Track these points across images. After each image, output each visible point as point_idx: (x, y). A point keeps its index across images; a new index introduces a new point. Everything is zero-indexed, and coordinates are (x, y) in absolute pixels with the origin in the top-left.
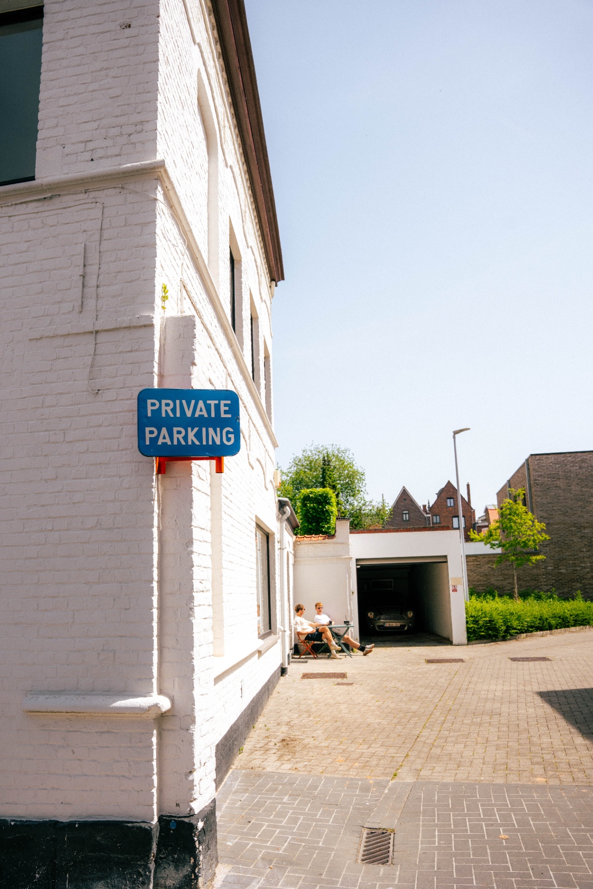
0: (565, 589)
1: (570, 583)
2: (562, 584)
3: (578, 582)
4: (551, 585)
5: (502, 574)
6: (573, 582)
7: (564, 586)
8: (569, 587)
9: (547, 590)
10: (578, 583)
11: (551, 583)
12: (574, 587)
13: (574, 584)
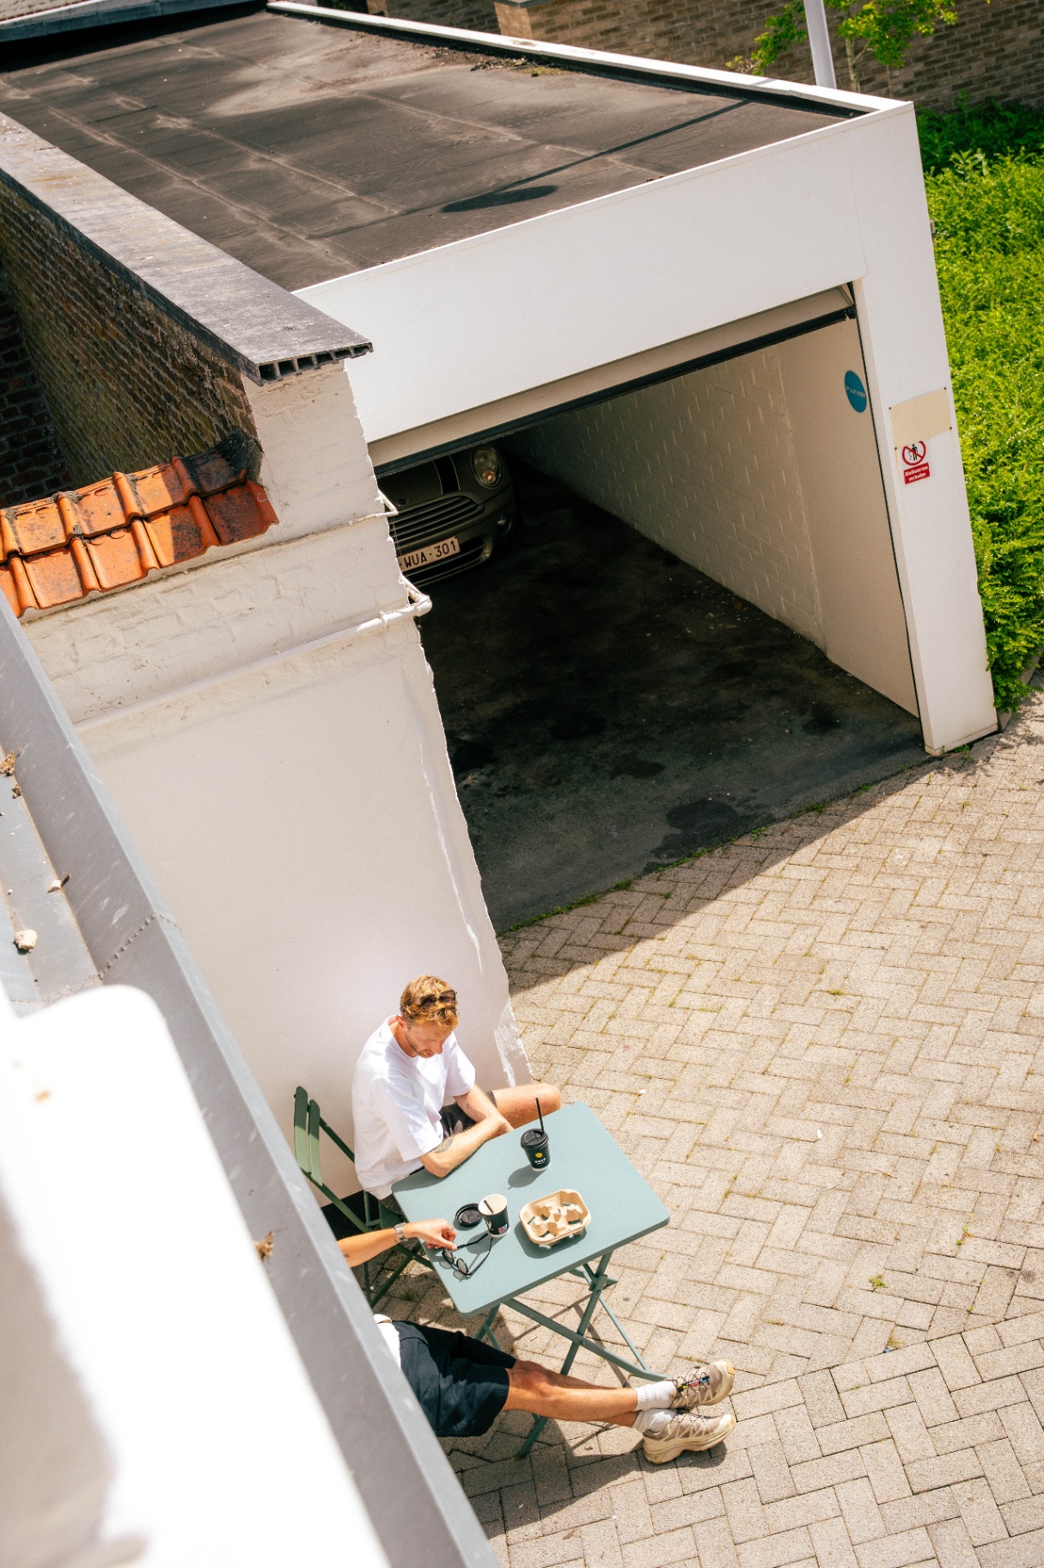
0: (974, 65)
1: (994, 31)
2: (963, 47)
3: (1022, 23)
4: (918, 60)
5: (718, 53)
6: (1002, 28)
7: (970, 53)
8: (988, 54)
9: (906, 85)
10: (1025, 27)
11: (920, 52)
12: (1009, 49)
13: (1008, 33)
